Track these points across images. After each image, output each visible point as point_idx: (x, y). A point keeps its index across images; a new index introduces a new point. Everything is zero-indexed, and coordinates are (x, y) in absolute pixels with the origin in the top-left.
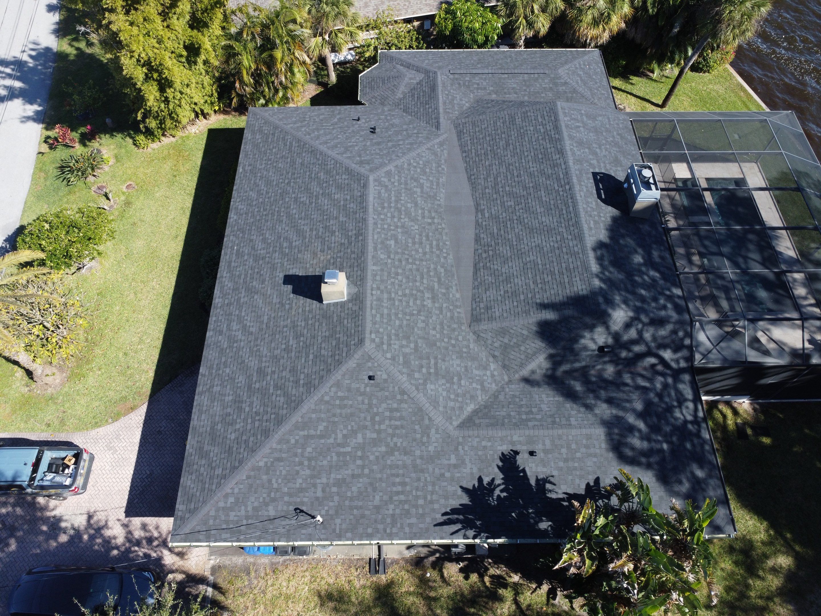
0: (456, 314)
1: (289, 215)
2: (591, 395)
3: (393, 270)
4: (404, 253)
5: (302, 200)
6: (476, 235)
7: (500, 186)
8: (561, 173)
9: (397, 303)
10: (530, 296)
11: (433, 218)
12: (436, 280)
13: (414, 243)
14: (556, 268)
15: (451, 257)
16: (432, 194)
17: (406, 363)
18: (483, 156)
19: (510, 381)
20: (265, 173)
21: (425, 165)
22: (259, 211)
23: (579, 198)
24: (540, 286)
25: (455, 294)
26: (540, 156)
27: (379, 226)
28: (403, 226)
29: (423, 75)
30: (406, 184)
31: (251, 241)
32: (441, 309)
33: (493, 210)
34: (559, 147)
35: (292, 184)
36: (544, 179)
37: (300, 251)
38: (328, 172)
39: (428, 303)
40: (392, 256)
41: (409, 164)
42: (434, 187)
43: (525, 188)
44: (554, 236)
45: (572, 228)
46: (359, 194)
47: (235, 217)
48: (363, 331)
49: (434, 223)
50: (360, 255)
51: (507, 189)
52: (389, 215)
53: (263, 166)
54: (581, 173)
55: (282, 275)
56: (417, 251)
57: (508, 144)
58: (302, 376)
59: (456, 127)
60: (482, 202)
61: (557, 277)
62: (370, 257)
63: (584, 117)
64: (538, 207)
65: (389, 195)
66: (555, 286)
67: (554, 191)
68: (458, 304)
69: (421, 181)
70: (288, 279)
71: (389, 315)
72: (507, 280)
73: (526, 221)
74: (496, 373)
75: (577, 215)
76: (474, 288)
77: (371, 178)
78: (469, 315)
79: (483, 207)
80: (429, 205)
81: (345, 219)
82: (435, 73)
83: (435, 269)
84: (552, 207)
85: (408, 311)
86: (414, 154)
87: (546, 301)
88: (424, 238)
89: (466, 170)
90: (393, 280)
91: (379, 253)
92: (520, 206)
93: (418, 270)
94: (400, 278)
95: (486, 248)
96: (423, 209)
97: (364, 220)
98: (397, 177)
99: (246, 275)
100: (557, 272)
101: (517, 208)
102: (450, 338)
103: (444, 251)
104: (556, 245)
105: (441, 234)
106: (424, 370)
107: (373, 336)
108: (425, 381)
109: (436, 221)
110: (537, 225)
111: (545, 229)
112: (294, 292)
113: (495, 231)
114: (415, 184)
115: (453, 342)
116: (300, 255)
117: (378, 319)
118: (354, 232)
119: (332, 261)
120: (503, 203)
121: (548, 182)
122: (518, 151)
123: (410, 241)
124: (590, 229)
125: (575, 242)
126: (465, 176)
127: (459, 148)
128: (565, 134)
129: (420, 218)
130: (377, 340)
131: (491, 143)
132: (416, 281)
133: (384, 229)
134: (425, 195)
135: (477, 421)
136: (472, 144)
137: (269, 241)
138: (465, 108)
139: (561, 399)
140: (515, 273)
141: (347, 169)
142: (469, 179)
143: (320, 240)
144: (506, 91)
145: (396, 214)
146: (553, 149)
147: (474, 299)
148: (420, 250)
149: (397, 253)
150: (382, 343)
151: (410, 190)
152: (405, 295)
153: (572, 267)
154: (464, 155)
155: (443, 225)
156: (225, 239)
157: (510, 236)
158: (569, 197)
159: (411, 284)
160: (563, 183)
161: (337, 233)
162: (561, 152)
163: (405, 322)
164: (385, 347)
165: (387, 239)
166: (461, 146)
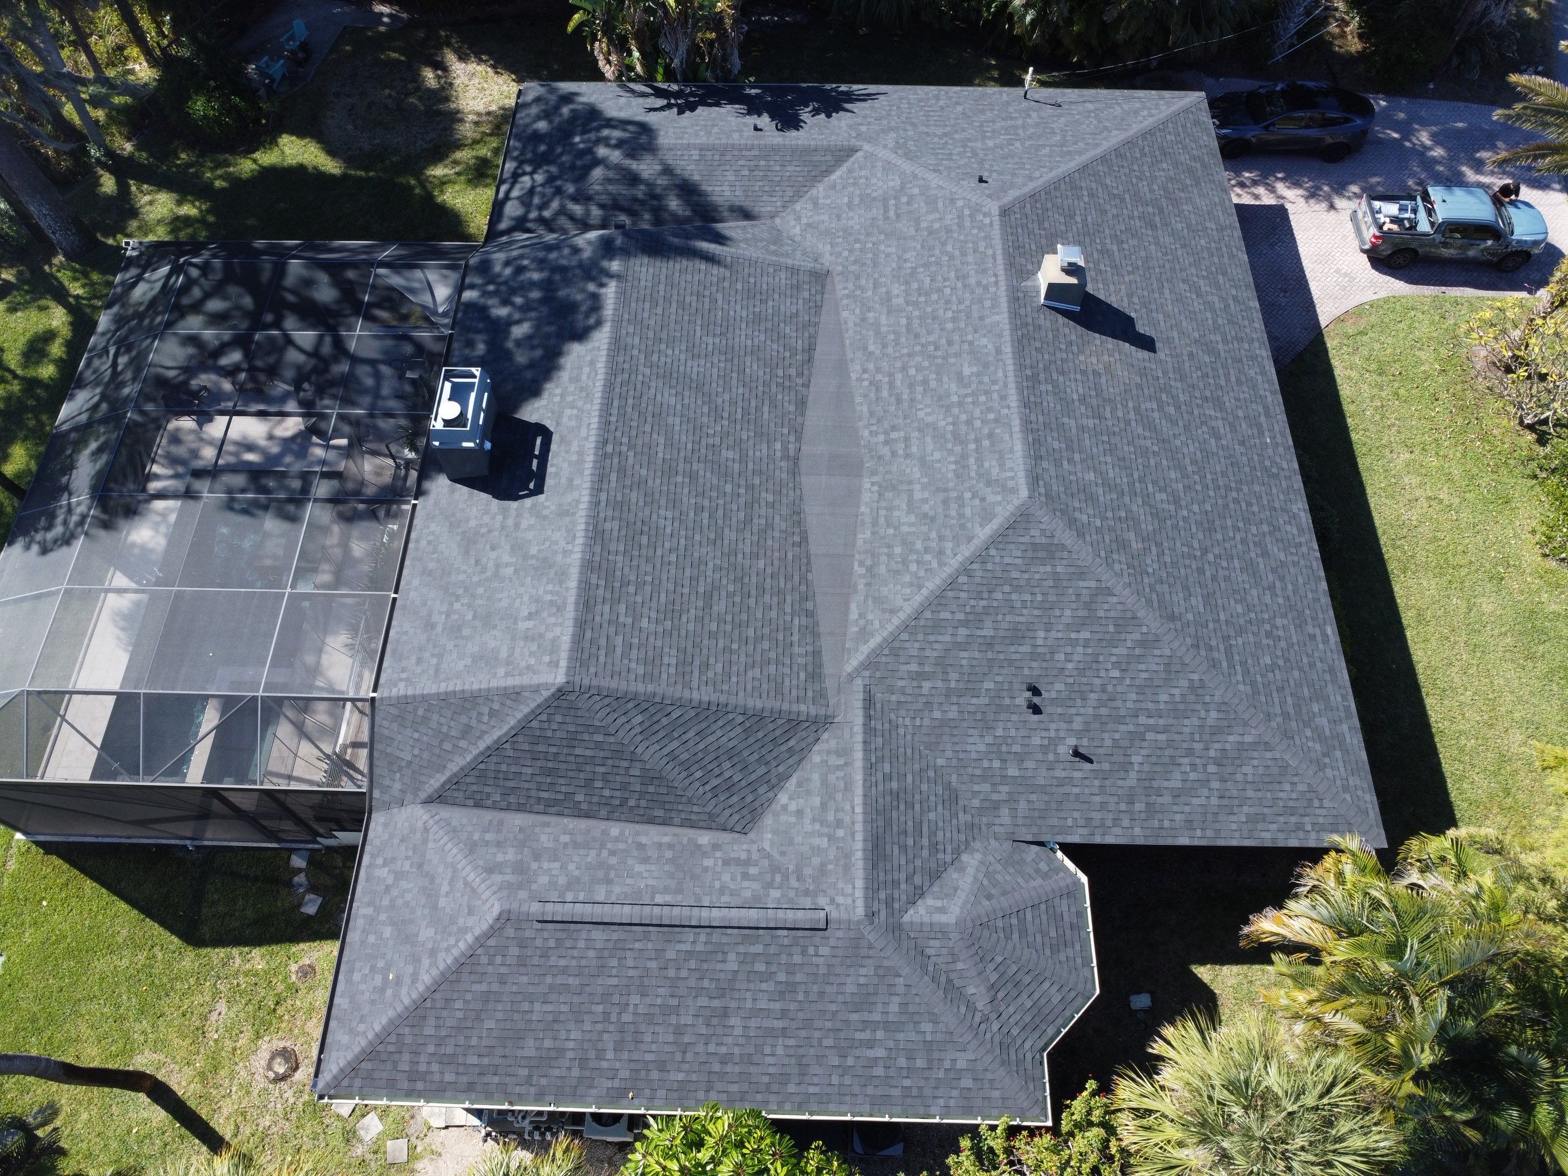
0: (851, 285)
1: (1181, 468)
2: (658, 191)
3: (962, 325)
4: (944, 358)
5: (1164, 496)
6: (803, 414)
7: (742, 500)
8: (613, 484)
9: (952, 274)
10: (726, 284)
11: (886, 443)
12: (884, 329)
13: (925, 382)
14: (673, 310)
15: (854, 376)
16: (889, 495)
17: (931, 202)
18: (768, 587)
19: (772, 217)
20: (1268, 601)
21: (905, 562)
22: (1249, 504)
23: (595, 421)
24: (707, 293)
25: (849, 316)
26: (644, 540)
27: (995, 396)
28: (948, 409)
29: (906, 918)
30: (945, 502)
31: (1242, 443)
32: (876, 285)
33: (765, 451)
34: (598, 549)
35: (1196, 545)
36: (650, 482)
37: (1139, 386)
38: (1123, 545)
39: (897, 289)
40: (966, 346)
41: (941, 552)
42: (883, 512)
43: (693, 477)
44: (662, 363)
45: (627, 366)
46: (1045, 464)
47: (1295, 508)
48: (1003, 225)
49: (886, 433)
50: (1025, 342)
51: (728, 488)
52: (978, 424)
53: (1279, 622)
54: (570, 481)
55: (1161, 355)
56: (919, 369)
57: (708, 596)
58: (1086, 199)
59: (821, 695)
60: (784, 476)
61: (675, 297)
62: (1007, 333)
63: (504, 654)
64: (677, 428)
65: (980, 466)
66: (683, 284)
67: (639, 449)
68: (845, 302)
69: (912, 518)
70: (1147, 344)
71: (963, 254)
72: (758, 319)
73: (706, 410)
74: (792, 223)
75: (609, 387)
76: (816, 324)
77: (1024, 493)
78: (828, 287)
79: (783, 464)
80: (894, 468)
81: (1066, 420)
82: (871, 915)
83: (884, 346)
84: (650, 419)
85: (933, 269)
86: (932, 585)
87: (703, 266)
88: (905, 397)
89: (808, 563)
90: (962, 307)
91: (990, 346)
92: (711, 441)
93: (917, 336)
94: (949, 314)
95: (787, 383)
96: (907, 456)
97: (1025, 404)
98: (968, 511)
99: (1228, 380)
100: (674, 305)
101: (718, 440)
102: (861, 250)
103: (866, 383)
104: (663, 347)
105: (872, 414)
106: (904, 199)
107: (987, 221)
108: (903, 187)
109: (881, 438)
110: (687, 393)
111: (674, 382)
112: (1130, 321)
113: (766, 409)
114: (926, 508)
115: (858, 246)
116: (1138, 380)
117: (982, 245)
118: (1043, 388)
119: (1075, 349)
120: (743, 459)
121: (644, 472)
122: (688, 573)
123: (933, 384)
124: (592, 363)
125: (629, 340)
126: (813, 549)
127: (822, 629)
128: (573, 584)
129: (915, 434)
130: (980, 217)
131: (744, 617)
132: (920, 318)
133: (986, 393)
134: (905, 487)
135: (829, 158)
136: (788, 629)
137: (1204, 428)
138: (792, 783)
139: (704, 188)
140: (744, 326)
141: (1081, 535)
142: (805, 538)
143: (1105, 394)
144: (669, 854)
145: (963, 428)
146: (613, 548)
147: (818, 308)
148: (912, 372)
149: (957, 355)
150: (971, 216)
151: (939, 490)
152: (939, 290)
153: (647, 305)
154: (809, 605)
155: (866, 433)
156: (1296, 466)
157: (741, 391)
158: (612, 427)
159: (929, 310)
160: (616, 460)
161: (1075, 397)
162: (596, 534)
163: (937, 252)
164: (967, 212)
165: (979, 374)
166: (816, 635)
